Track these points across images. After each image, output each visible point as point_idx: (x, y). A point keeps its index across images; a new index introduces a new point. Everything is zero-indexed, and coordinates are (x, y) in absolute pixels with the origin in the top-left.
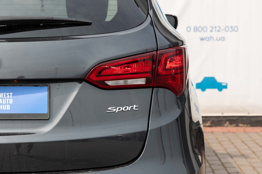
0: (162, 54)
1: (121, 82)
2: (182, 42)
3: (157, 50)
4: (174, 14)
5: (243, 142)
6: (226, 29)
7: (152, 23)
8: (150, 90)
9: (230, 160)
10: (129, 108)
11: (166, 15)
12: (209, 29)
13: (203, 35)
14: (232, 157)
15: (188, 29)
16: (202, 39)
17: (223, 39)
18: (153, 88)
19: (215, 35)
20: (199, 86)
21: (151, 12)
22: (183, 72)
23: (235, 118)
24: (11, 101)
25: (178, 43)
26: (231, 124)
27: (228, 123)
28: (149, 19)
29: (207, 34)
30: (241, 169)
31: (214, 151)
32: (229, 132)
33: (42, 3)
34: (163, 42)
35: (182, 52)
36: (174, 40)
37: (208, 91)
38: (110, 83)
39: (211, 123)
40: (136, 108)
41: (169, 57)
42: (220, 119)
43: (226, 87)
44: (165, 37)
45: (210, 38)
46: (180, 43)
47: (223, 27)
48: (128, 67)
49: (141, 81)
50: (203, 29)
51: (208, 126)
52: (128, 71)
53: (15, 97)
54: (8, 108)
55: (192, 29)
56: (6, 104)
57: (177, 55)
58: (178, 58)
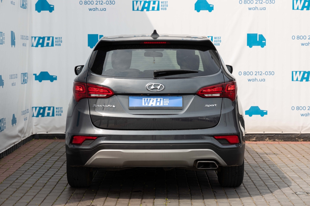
0: (226, 84)
1: (210, 95)
2: (235, 79)
3: (224, 83)
4: (230, 65)
5: (276, 148)
6: (266, 73)
7: (222, 72)
8: (222, 98)
9: (266, 155)
10: (213, 105)
11: (226, 65)
12: (254, 73)
13: (250, 77)
14: (267, 154)
15: (240, 73)
16: (249, 80)
17: (264, 80)
18: (223, 98)
19: (259, 77)
20: (247, 113)
21: (221, 67)
22: (235, 92)
23: (272, 135)
24: (168, 102)
25: (233, 80)
26: (270, 139)
27: (267, 138)
28: (221, 70)
29: (253, 77)
30: (271, 159)
31: (256, 152)
32: (268, 143)
33: (154, 58)
34: (227, 79)
35: (234, 84)
36: (231, 79)
37: (254, 116)
38: (206, 95)
39: (256, 139)
40: (216, 105)
41: (229, 86)
42: (263, 136)
43: (266, 113)
44: (227, 77)
45: (255, 80)
46: (234, 80)
47: (264, 72)
48: (213, 89)
49: (218, 95)
50: (250, 73)
51: (254, 141)
52: (213, 91)
53: (170, 100)
54: (167, 104)
55: (243, 73)
56: (166, 103)
57: (232, 85)
58: (233, 86)
